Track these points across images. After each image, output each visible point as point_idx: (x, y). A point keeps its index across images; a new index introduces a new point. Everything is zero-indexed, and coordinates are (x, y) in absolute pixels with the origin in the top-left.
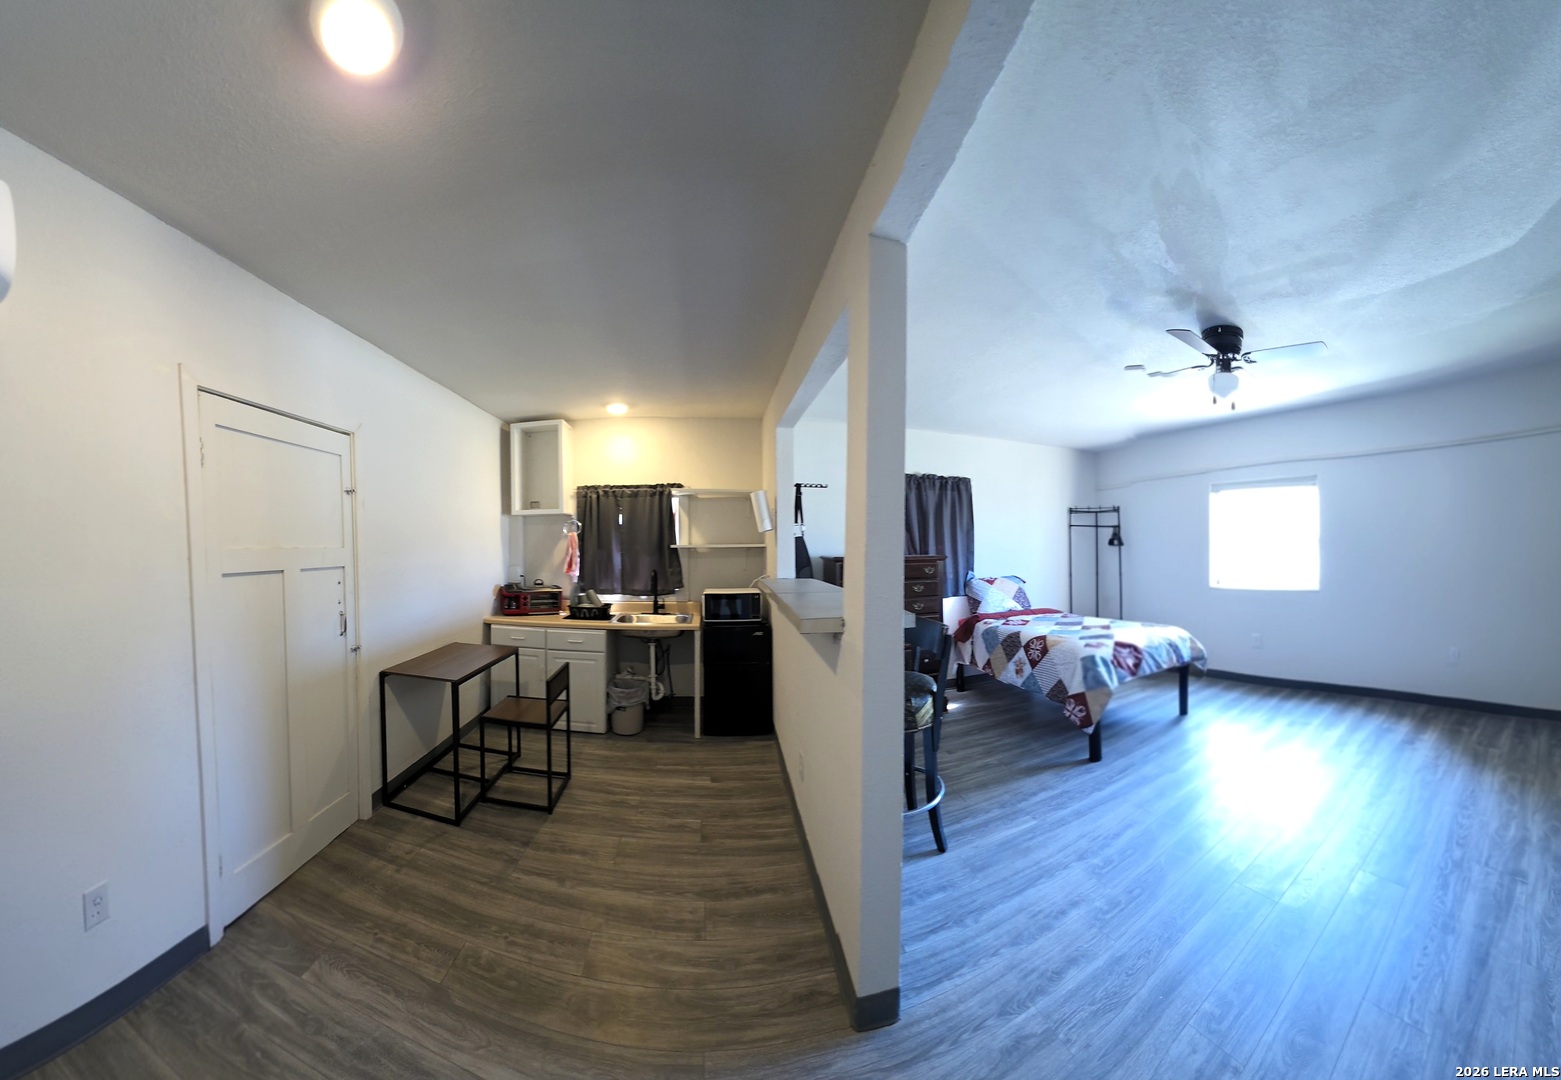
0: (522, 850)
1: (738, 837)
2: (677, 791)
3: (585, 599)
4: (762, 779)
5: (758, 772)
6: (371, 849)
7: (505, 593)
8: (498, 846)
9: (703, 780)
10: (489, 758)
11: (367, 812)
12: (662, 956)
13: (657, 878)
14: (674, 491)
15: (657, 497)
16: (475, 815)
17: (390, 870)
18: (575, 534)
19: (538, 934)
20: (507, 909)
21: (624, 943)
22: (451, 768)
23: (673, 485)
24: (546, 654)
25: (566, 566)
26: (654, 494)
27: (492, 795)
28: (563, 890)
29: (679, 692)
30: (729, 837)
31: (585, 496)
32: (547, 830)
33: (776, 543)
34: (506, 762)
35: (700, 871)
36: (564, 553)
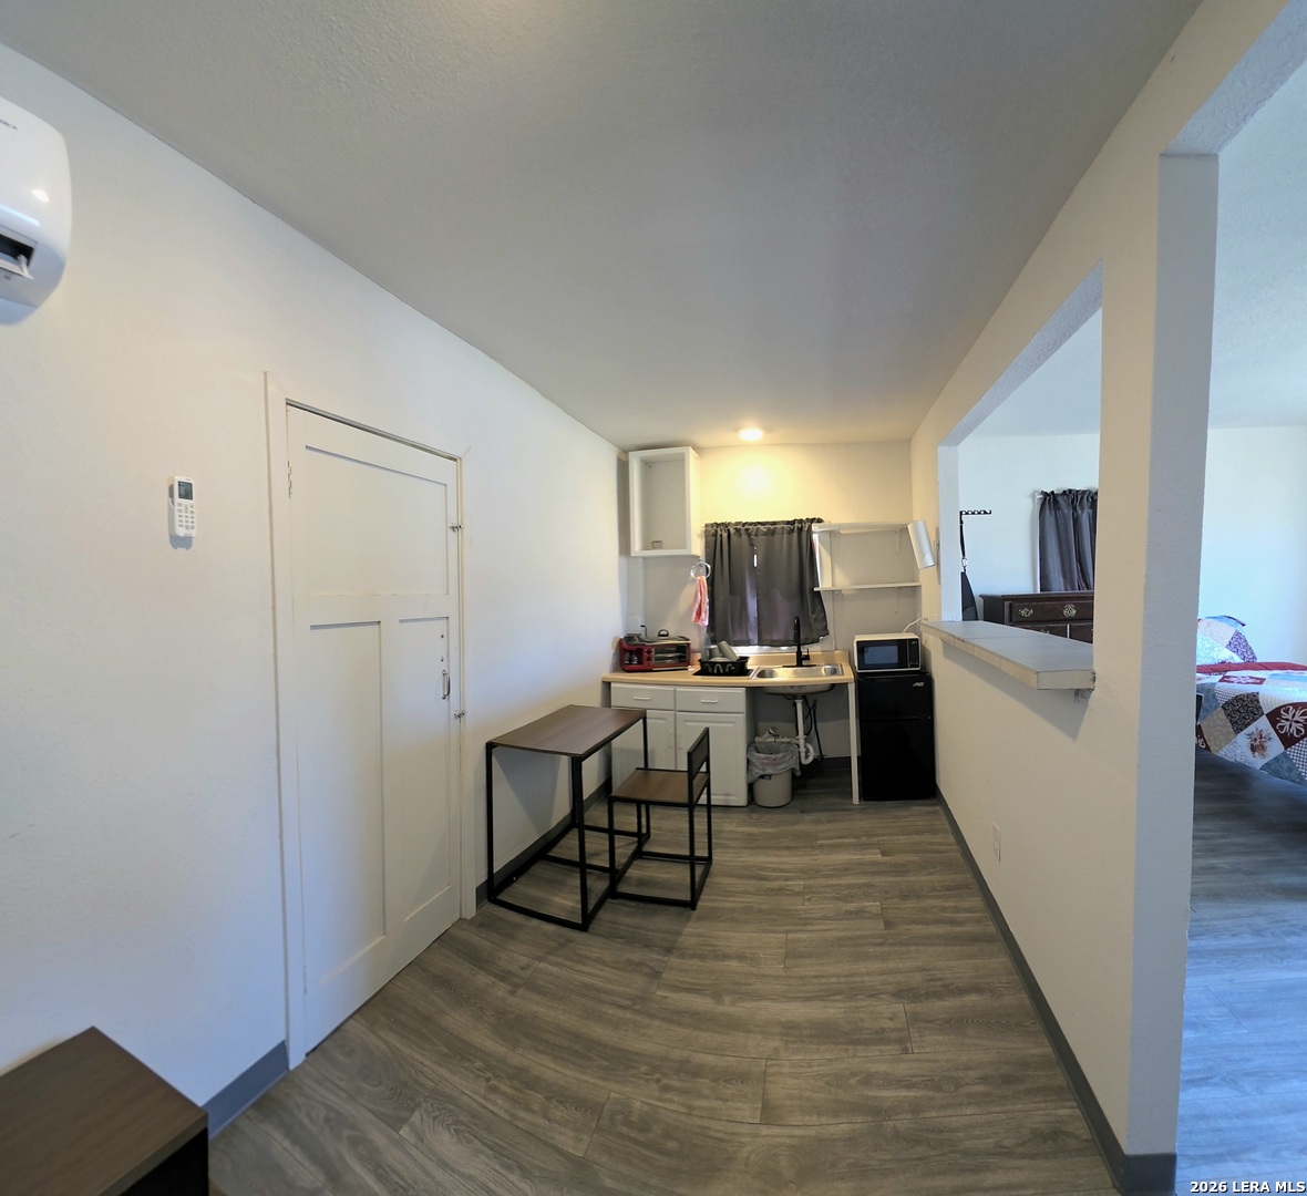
0: (666, 959)
1: (926, 923)
2: (846, 870)
3: (717, 652)
4: (937, 852)
5: (931, 844)
6: (478, 960)
7: (625, 645)
8: (636, 955)
9: (874, 854)
10: (619, 841)
11: (470, 910)
12: (868, 1079)
13: (843, 980)
14: (815, 527)
15: (795, 534)
16: (605, 915)
17: (501, 990)
18: (704, 578)
19: (696, 1072)
20: (653, 1040)
21: (815, 1069)
22: (575, 856)
23: (813, 520)
24: (675, 715)
25: (694, 615)
26: (793, 531)
27: (623, 888)
28: (720, 1009)
29: (831, 751)
30: (914, 922)
31: (715, 535)
32: (692, 931)
33: (939, 582)
34: (634, 847)
35: (891, 965)
36: (692, 599)
